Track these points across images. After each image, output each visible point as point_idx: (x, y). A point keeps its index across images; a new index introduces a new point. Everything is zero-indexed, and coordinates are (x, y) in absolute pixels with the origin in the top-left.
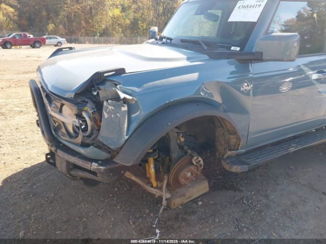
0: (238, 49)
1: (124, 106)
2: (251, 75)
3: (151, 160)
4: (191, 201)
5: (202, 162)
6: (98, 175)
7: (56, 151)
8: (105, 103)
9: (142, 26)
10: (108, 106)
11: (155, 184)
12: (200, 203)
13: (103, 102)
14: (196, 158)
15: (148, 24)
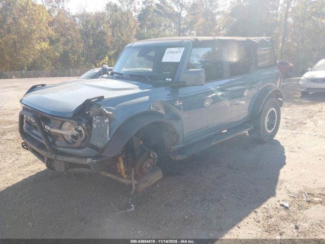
0: (171, 80)
1: (106, 119)
2: (180, 96)
3: (121, 159)
4: (152, 186)
5: (156, 156)
6: (92, 167)
7: (56, 157)
8: (94, 118)
9: (73, 59)
10: (97, 120)
11: (125, 177)
12: (158, 186)
13: (92, 118)
14: (152, 153)
15: (79, 56)
